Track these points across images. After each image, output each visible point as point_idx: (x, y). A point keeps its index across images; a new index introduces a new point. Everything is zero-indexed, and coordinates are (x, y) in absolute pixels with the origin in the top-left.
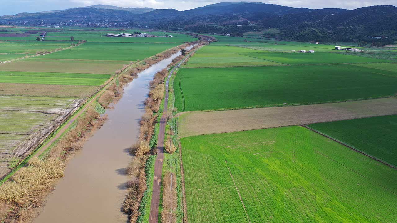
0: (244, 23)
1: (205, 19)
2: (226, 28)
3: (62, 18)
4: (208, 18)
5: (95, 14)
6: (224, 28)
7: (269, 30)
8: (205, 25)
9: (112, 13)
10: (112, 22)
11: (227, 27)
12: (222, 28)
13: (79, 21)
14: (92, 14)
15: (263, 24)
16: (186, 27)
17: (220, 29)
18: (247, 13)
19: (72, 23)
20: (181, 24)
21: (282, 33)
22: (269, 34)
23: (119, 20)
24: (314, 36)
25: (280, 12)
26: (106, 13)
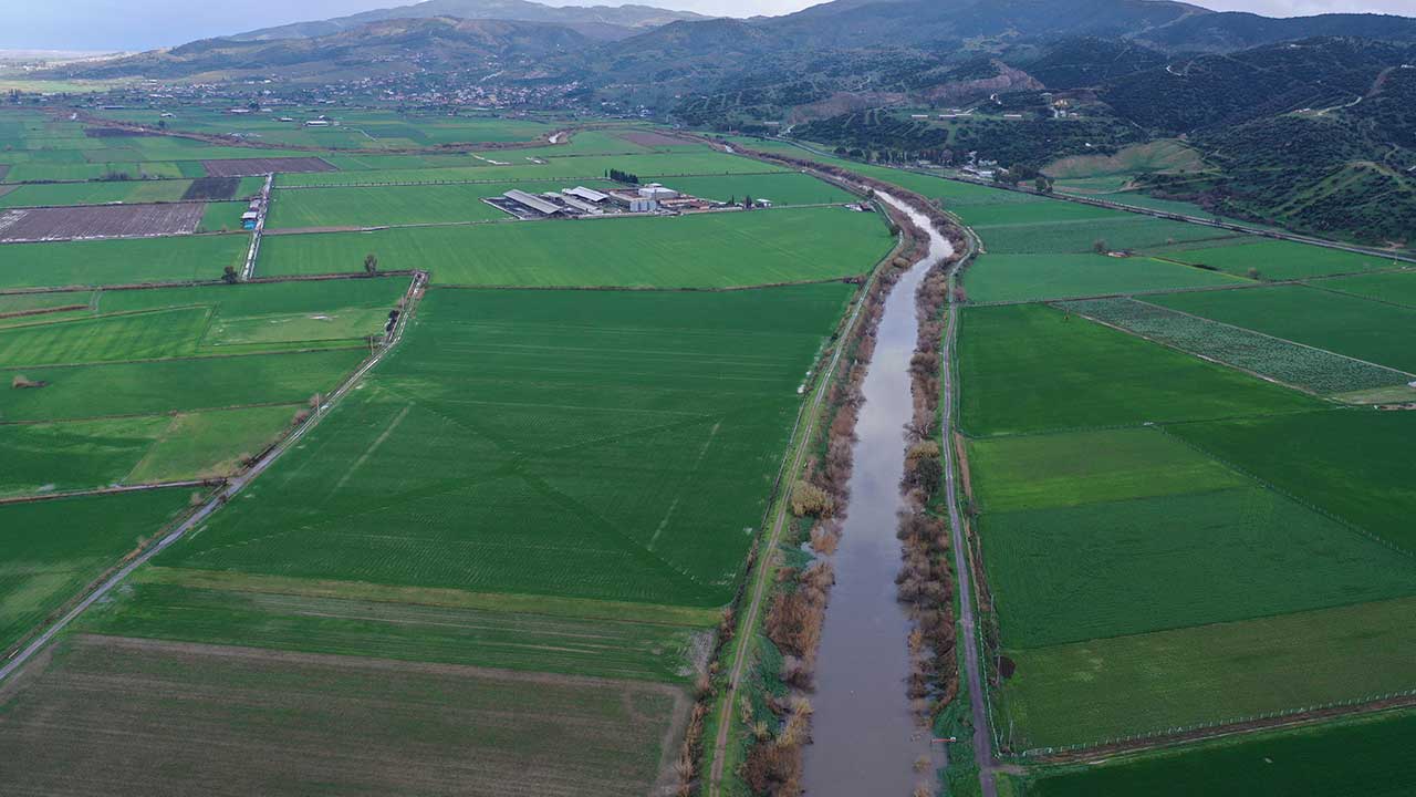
0: (1029, 102)
1: (859, 70)
2: (965, 134)
3: (336, 64)
4: (872, 66)
5: (450, 43)
6: (953, 130)
7: (1148, 147)
8: (872, 114)
9: (510, 39)
10: (510, 83)
11: (965, 127)
12: (946, 131)
13: (395, 83)
14: (443, 46)
15: (1109, 107)
16: (795, 117)
17: (938, 135)
18: (1013, 33)
19: (368, 92)
20: (774, 102)
21: (1215, 171)
22: (1164, 178)
23: (538, 71)
24: (1396, 210)
25: (1145, 31)
26: (490, 38)
